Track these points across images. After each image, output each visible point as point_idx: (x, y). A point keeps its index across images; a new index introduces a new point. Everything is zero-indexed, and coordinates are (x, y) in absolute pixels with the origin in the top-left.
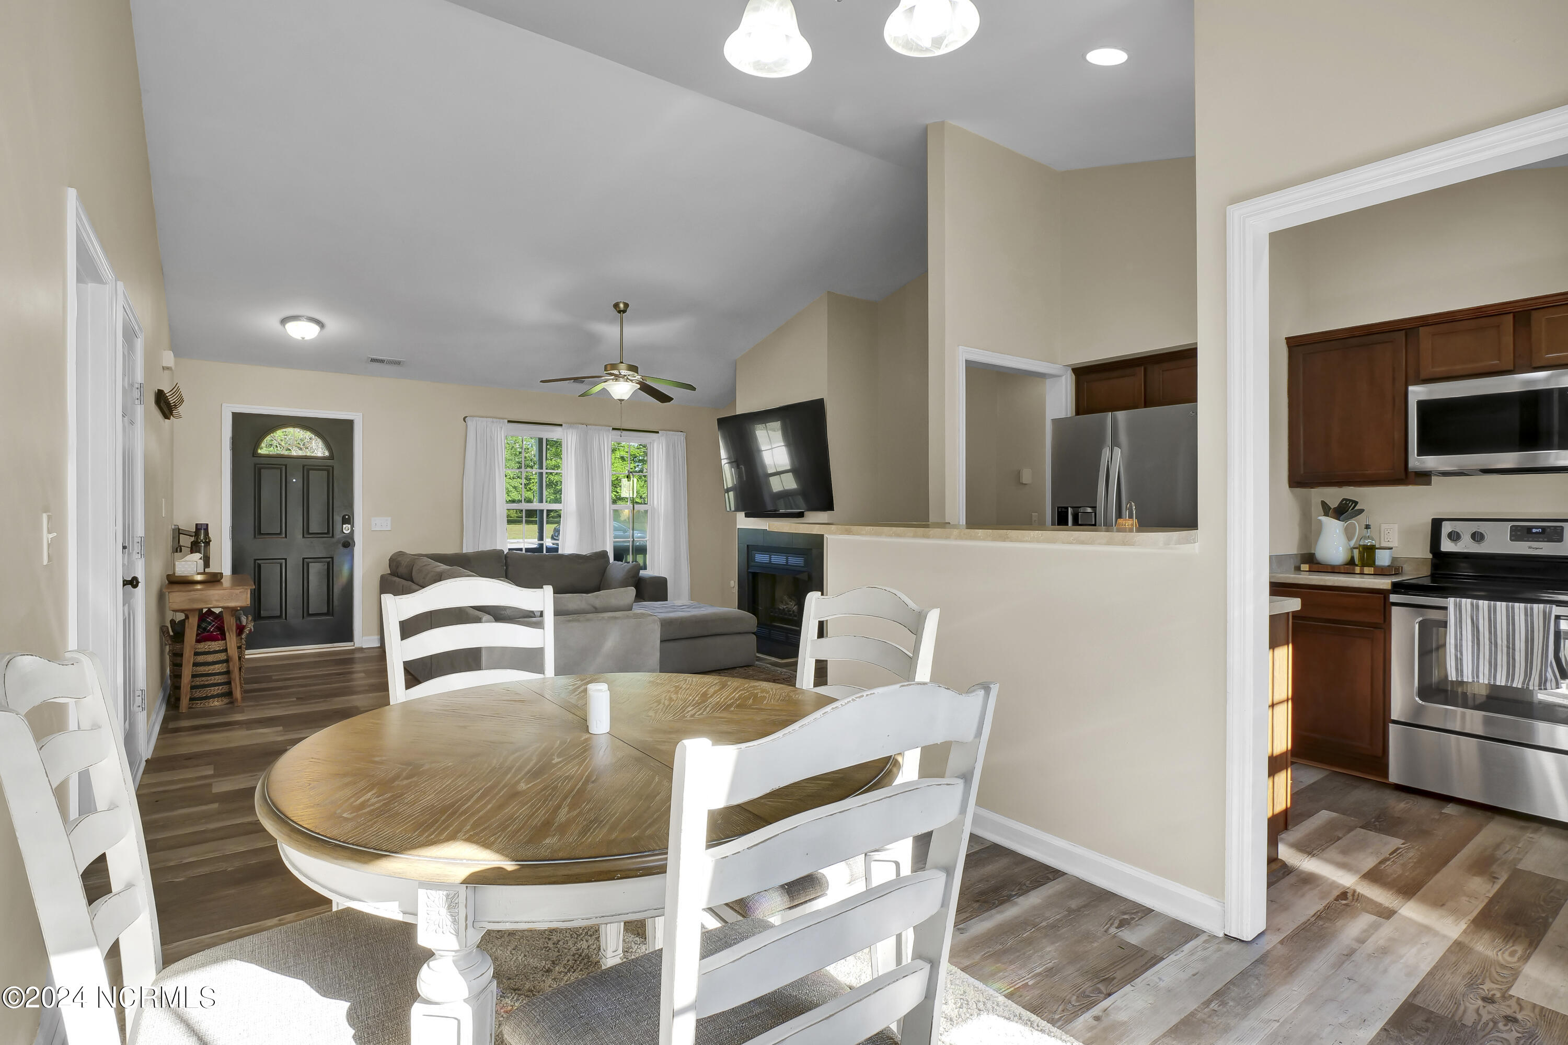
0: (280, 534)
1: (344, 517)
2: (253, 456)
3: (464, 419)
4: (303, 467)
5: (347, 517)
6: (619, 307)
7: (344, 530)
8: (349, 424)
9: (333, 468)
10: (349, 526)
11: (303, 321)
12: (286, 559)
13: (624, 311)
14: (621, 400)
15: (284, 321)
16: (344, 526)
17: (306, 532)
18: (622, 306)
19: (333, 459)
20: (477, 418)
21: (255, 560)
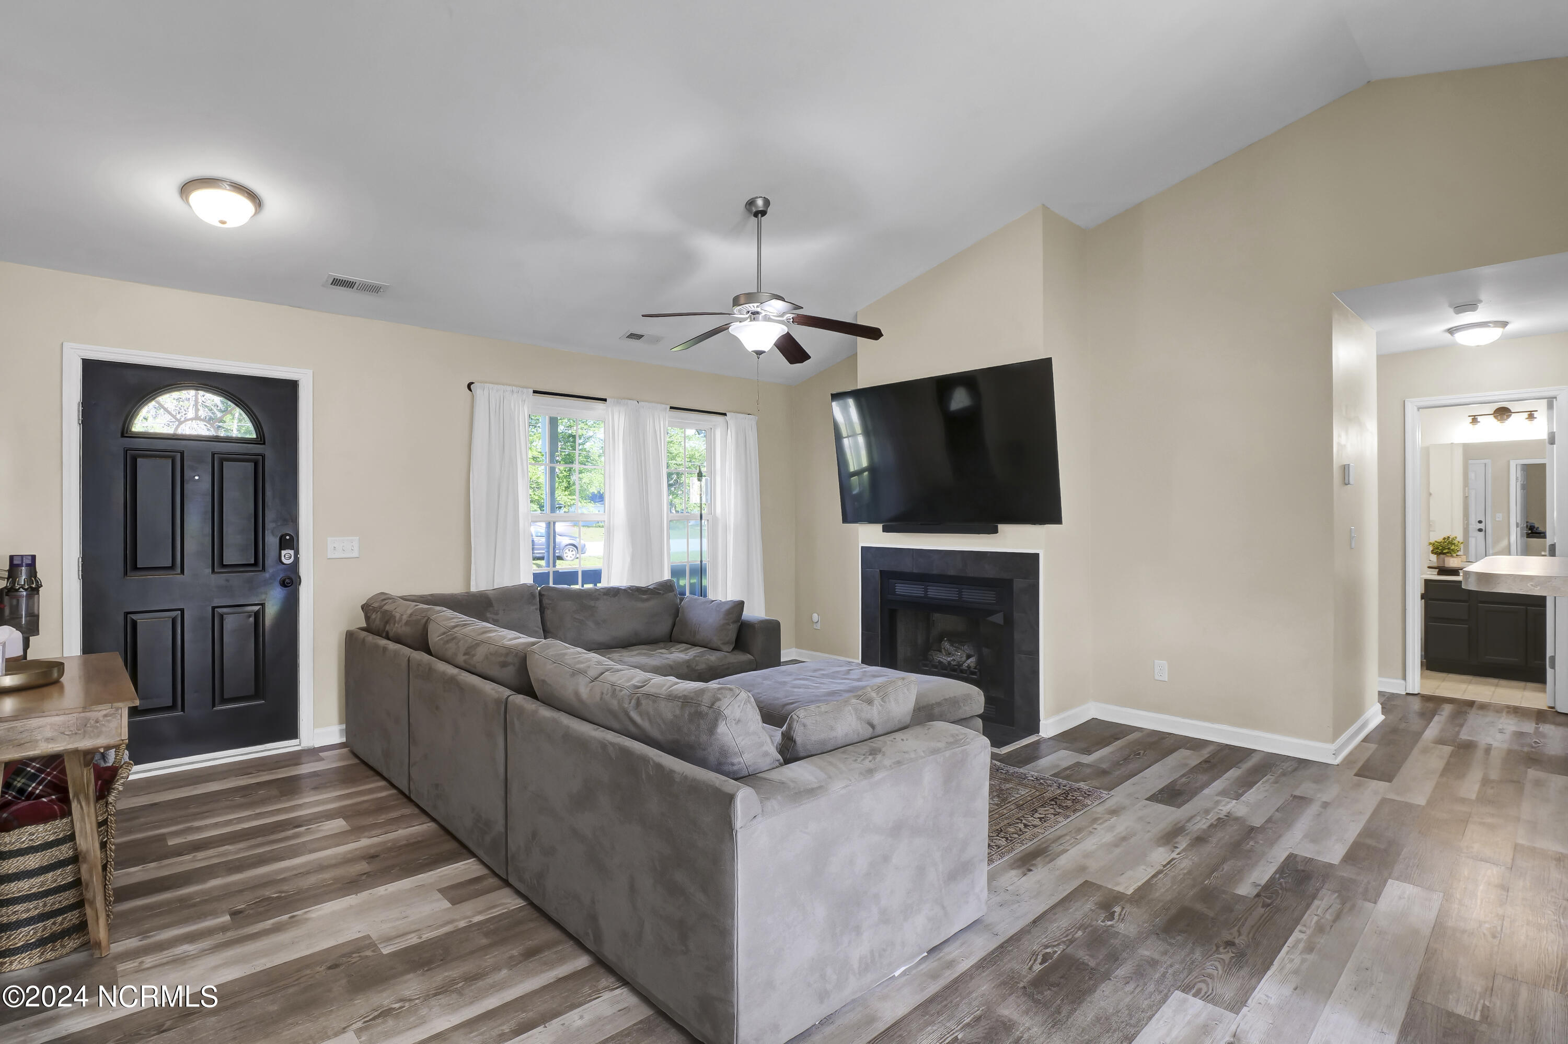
0: (172, 567)
1: (282, 538)
2: (123, 436)
3: (469, 386)
4: (213, 455)
5: (288, 537)
6: (756, 206)
7: (283, 558)
8: (292, 386)
9: (263, 457)
10: (292, 552)
11: (225, 189)
12: (182, 611)
13: (763, 213)
14: (759, 353)
15: (186, 188)
16: (283, 552)
17: (218, 562)
18: (760, 202)
19: (264, 444)
20: (491, 386)
21: (127, 614)
